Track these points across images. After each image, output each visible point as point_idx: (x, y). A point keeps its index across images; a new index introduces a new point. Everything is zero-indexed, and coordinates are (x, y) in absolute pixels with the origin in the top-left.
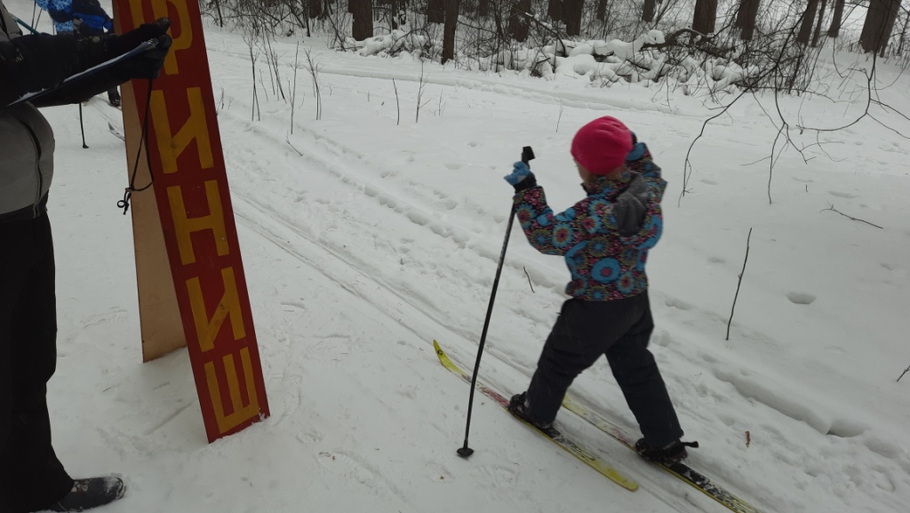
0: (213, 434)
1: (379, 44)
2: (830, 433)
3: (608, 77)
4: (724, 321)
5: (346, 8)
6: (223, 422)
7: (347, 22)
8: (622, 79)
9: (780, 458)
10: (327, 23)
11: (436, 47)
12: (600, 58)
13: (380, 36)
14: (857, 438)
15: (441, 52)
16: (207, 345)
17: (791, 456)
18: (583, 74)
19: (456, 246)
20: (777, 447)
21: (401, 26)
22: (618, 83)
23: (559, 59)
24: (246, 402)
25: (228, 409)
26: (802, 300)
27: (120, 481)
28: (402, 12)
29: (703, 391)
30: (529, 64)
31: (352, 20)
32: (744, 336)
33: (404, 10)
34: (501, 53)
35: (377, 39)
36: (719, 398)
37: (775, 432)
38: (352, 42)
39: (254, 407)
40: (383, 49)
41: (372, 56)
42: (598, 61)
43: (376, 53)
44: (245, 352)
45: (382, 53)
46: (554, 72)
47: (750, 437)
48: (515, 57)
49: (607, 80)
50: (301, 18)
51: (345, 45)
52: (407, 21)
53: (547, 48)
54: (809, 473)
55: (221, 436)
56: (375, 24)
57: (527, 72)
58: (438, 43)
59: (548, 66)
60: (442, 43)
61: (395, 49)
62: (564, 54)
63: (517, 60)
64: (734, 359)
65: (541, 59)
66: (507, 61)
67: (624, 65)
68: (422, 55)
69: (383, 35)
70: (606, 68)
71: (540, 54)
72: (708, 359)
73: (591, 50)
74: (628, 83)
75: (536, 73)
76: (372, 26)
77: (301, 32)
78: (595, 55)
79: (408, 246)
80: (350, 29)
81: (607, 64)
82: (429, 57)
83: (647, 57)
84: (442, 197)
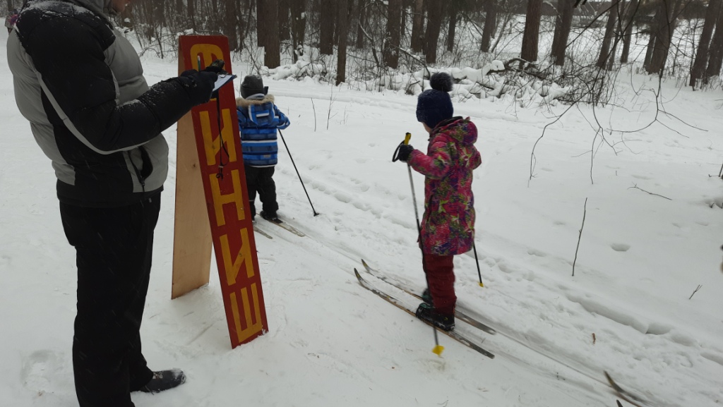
1: (287, 71)
2: (648, 333)
4: (570, 263)
8: (474, 96)
9: (616, 349)
10: (243, 54)
11: (332, 73)
13: (288, 65)
14: (667, 335)
15: (335, 77)
17: (623, 347)
19: (374, 216)
20: (614, 343)
21: (301, 58)
22: (471, 99)
26: (621, 249)
28: (300, 46)
29: (561, 309)
30: (404, 86)
31: (263, 52)
32: (584, 273)
33: (302, 45)
34: (382, 77)
35: (284, 68)
36: (571, 313)
37: (611, 333)
38: (266, 70)
40: (290, 75)
41: (282, 80)
43: (286, 77)
45: (290, 78)
47: (596, 337)
48: (393, 80)
49: (463, 97)
51: (261, 72)
52: (304, 52)
53: (416, 73)
54: (636, 359)
56: (282, 56)
57: (402, 91)
58: (333, 70)
59: (418, 87)
60: (336, 70)
61: (300, 75)
63: (395, 83)
64: (580, 288)
65: (413, 82)
66: (387, 83)
67: (475, 86)
68: (320, 79)
71: (412, 78)
72: (563, 288)
74: (478, 99)
75: (409, 92)
76: (279, 57)
79: (339, 217)
80: (262, 58)
82: (326, 81)
83: (491, 80)
84: (357, 183)
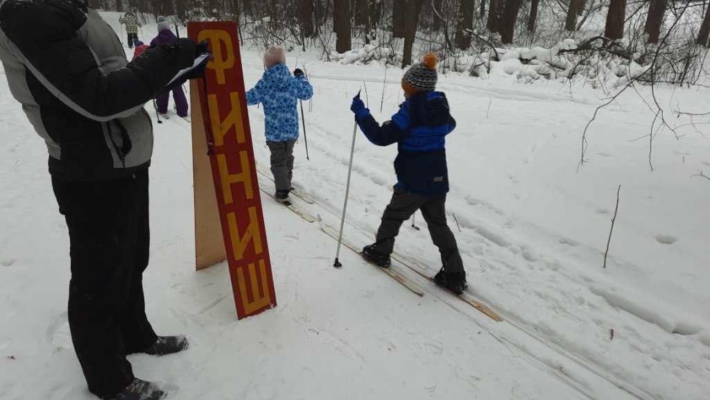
0: (242, 315)
1: (355, 55)
3: (531, 76)
5: (332, 29)
6: (248, 308)
7: (332, 40)
8: (542, 77)
10: (317, 41)
11: (398, 56)
12: (525, 61)
13: (356, 50)
15: (402, 60)
16: (239, 256)
18: (511, 74)
21: (372, 41)
22: (539, 80)
23: (493, 63)
24: (262, 295)
25: (251, 299)
27: (185, 339)
28: (373, 31)
30: (469, 68)
31: (336, 38)
33: (375, 29)
34: (447, 60)
35: (354, 52)
38: (335, 55)
39: (267, 298)
40: (358, 59)
41: (350, 65)
42: (524, 64)
43: (353, 62)
44: (262, 262)
45: (358, 62)
46: (488, 72)
48: (458, 62)
49: (530, 78)
50: (299, 39)
51: (331, 57)
52: (377, 37)
53: (483, 54)
55: (246, 316)
56: (353, 40)
57: (467, 73)
58: (400, 53)
59: (483, 69)
60: (402, 53)
61: (367, 59)
62: (497, 59)
63: (460, 64)
65: (478, 63)
66: (452, 65)
67: (544, 66)
68: (387, 62)
69: (358, 48)
70: (529, 69)
71: (478, 59)
73: (518, 55)
74: (546, 80)
75: (474, 74)
76: (350, 41)
77: (298, 48)
78: (521, 59)
80: (334, 44)
81: (530, 66)
82: (392, 64)
83: (563, 60)
